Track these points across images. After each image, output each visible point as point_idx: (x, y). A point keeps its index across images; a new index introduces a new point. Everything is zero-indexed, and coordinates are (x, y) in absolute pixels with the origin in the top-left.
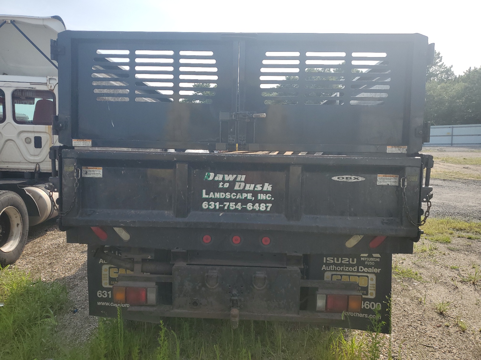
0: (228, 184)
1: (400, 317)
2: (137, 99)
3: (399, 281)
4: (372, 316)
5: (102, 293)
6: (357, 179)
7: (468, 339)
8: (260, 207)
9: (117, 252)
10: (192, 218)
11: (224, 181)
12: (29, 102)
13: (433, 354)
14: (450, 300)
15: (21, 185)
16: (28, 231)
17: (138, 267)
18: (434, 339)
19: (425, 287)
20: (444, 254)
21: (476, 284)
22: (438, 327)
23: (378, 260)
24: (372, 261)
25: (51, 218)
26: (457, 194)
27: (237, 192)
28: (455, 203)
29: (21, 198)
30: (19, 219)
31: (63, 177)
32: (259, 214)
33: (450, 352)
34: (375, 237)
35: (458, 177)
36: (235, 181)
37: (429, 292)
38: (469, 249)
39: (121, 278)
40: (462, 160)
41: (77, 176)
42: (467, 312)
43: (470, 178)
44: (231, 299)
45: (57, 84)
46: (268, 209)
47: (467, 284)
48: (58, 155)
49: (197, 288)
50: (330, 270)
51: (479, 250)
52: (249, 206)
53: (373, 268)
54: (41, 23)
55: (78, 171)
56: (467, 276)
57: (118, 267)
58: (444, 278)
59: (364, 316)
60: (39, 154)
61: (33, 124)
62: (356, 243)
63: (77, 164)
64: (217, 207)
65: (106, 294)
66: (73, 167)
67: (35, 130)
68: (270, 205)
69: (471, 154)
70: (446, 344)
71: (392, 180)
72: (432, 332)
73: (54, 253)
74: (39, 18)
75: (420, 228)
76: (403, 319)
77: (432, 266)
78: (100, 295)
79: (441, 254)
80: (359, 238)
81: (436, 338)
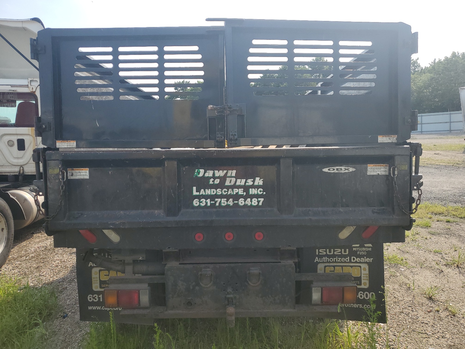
0: (219, 180)
1: (391, 304)
2: (122, 98)
3: (386, 267)
4: (366, 306)
5: (93, 297)
6: (348, 169)
7: (459, 323)
8: (251, 203)
9: (106, 254)
10: (184, 216)
11: (214, 177)
12: (11, 105)
13: (427, 341)
14: (437, 284)
15: (5, 189)
16: (13, 235)
17: (129, 269)
18: (426, 325)
19: (412, 272)
20: (426, 239)
21: (460, 267)
22: (429, 312)
23: (370, 249)
24: (364, 251)
25: (37, 220)
26: (432, 179)
27: (228, 187)
28: (431, 188)
29: (5, 202)
30: (4, 223)
31: (48, 180)
32: (251, 209)
33: (443, 338)
34: (368, 227)
35: (430, 163)
36: (225, 176)
37: (416, 277)
38: (449, 233)
39: (113, 281)
40: (433, 147)
41: (63, 178)
42: (455, 295)
43: (441, 164)
44: (226, 297)
45: (39, 85)
46: (260, 204)
47: (452, 267)
48: (42, 157)
49: (191, 288)
50: (323, 262)
51: (458, 233)
52: (241, 202)
53: (365, 257)
54: (20, 25)
55: (63, 174)
56: (450, 259)
57: (109, 270)
58: (428, 263)
59: (359, 306)
60: (23, 157)
61: (16, 127)
62: (349, 234)
63: (63, 166)
64: (209, 204)
65: (97, 298)
66: (59, 169)
67: (18, 133)
68: (262, 200)
69: (440, 140)
70: (439, 330)
71: (382, 170)
72: (424, 318)
73: (41, 256)
74: (18, 20)
75: (411, 216)
76: (394, 306)
77: (416, 251)
78: (90, 299)
79: (423, 239)
80: (352, 229)
81: (428, 324)
